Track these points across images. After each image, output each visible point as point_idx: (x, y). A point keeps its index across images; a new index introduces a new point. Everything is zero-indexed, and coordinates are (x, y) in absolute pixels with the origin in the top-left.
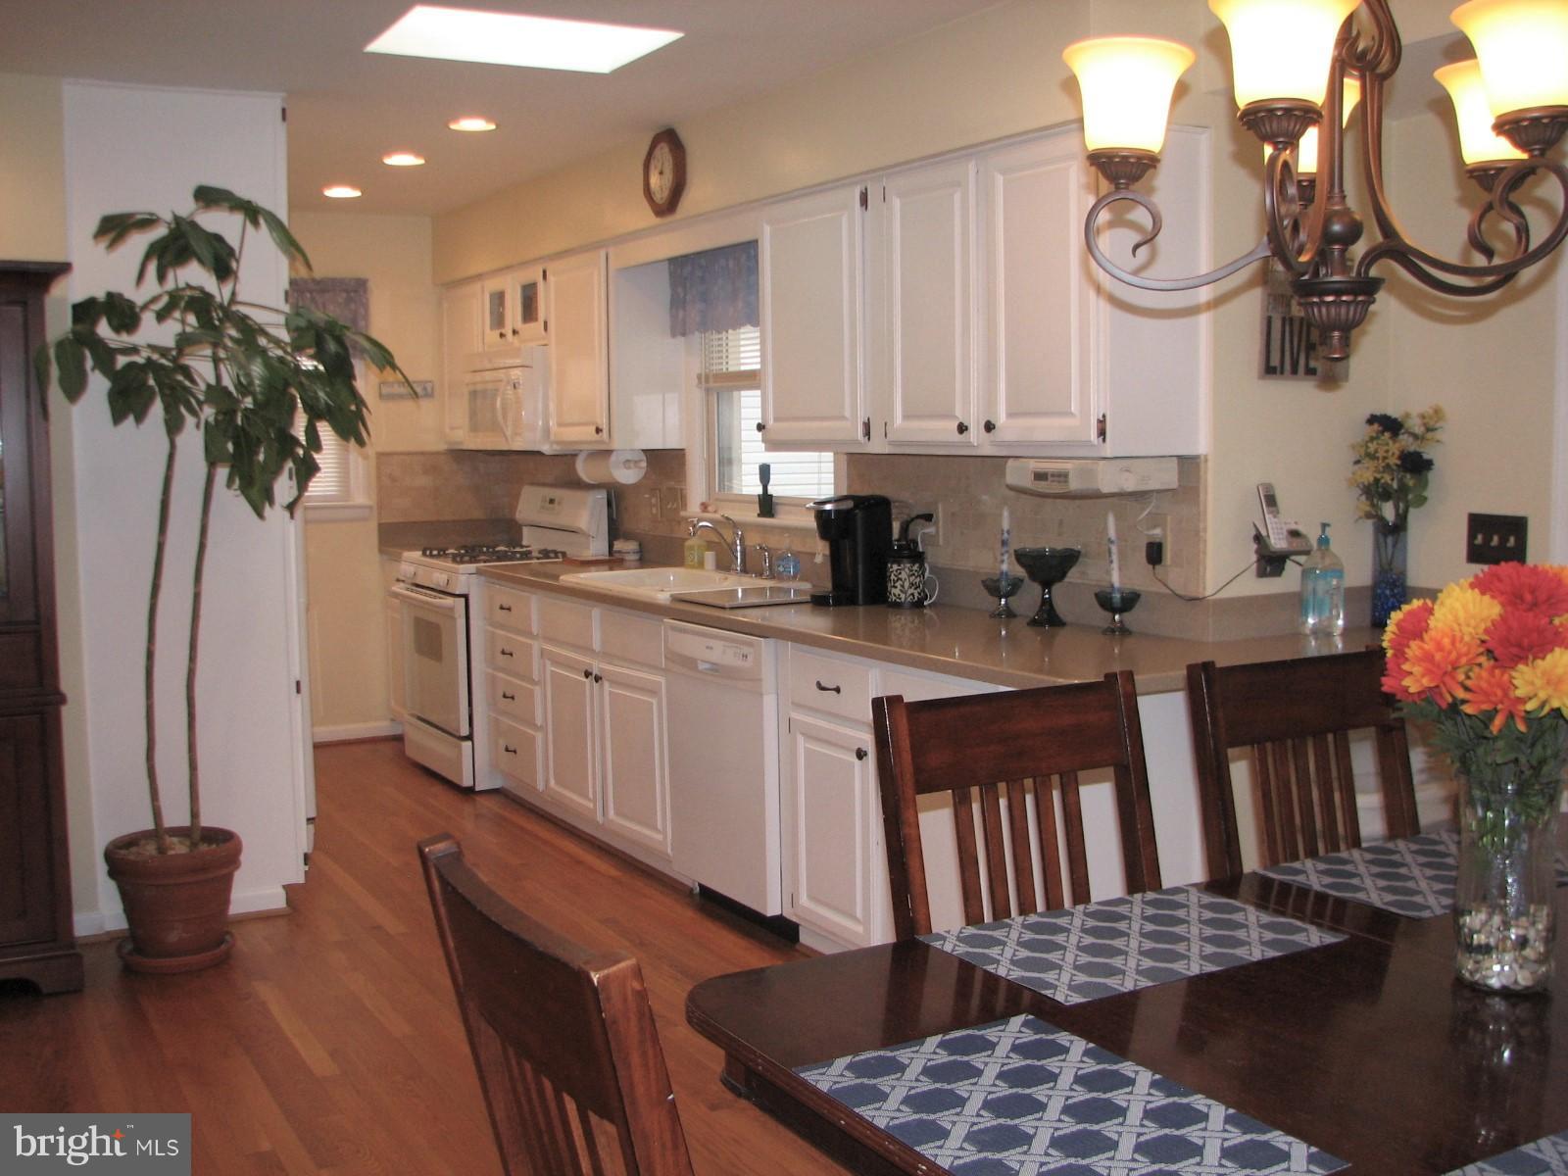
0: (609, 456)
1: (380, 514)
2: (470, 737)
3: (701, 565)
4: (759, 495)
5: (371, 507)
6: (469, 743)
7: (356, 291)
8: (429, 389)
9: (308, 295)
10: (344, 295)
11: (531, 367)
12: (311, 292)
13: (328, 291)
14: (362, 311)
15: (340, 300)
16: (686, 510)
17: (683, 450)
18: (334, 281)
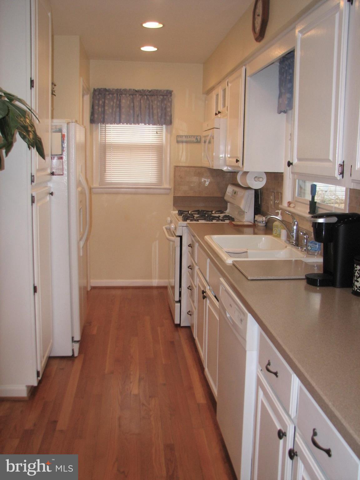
0: (247, 175)
1: (174, 192)
2: (180, 301)
3: (279, 236)
4: (310, 201)
5: (170, 189)
6: (179, 304)
7: (167, 95)
8: (199, 140)
9: (145, 97)
10: (161, 97)
11: (219, 129)
12: (146, 96)
13: (154, 95)
14: (169, 104)
15: (160, 99)
16: (281, 204)
17: (283, 173)
18: (157, 91)
